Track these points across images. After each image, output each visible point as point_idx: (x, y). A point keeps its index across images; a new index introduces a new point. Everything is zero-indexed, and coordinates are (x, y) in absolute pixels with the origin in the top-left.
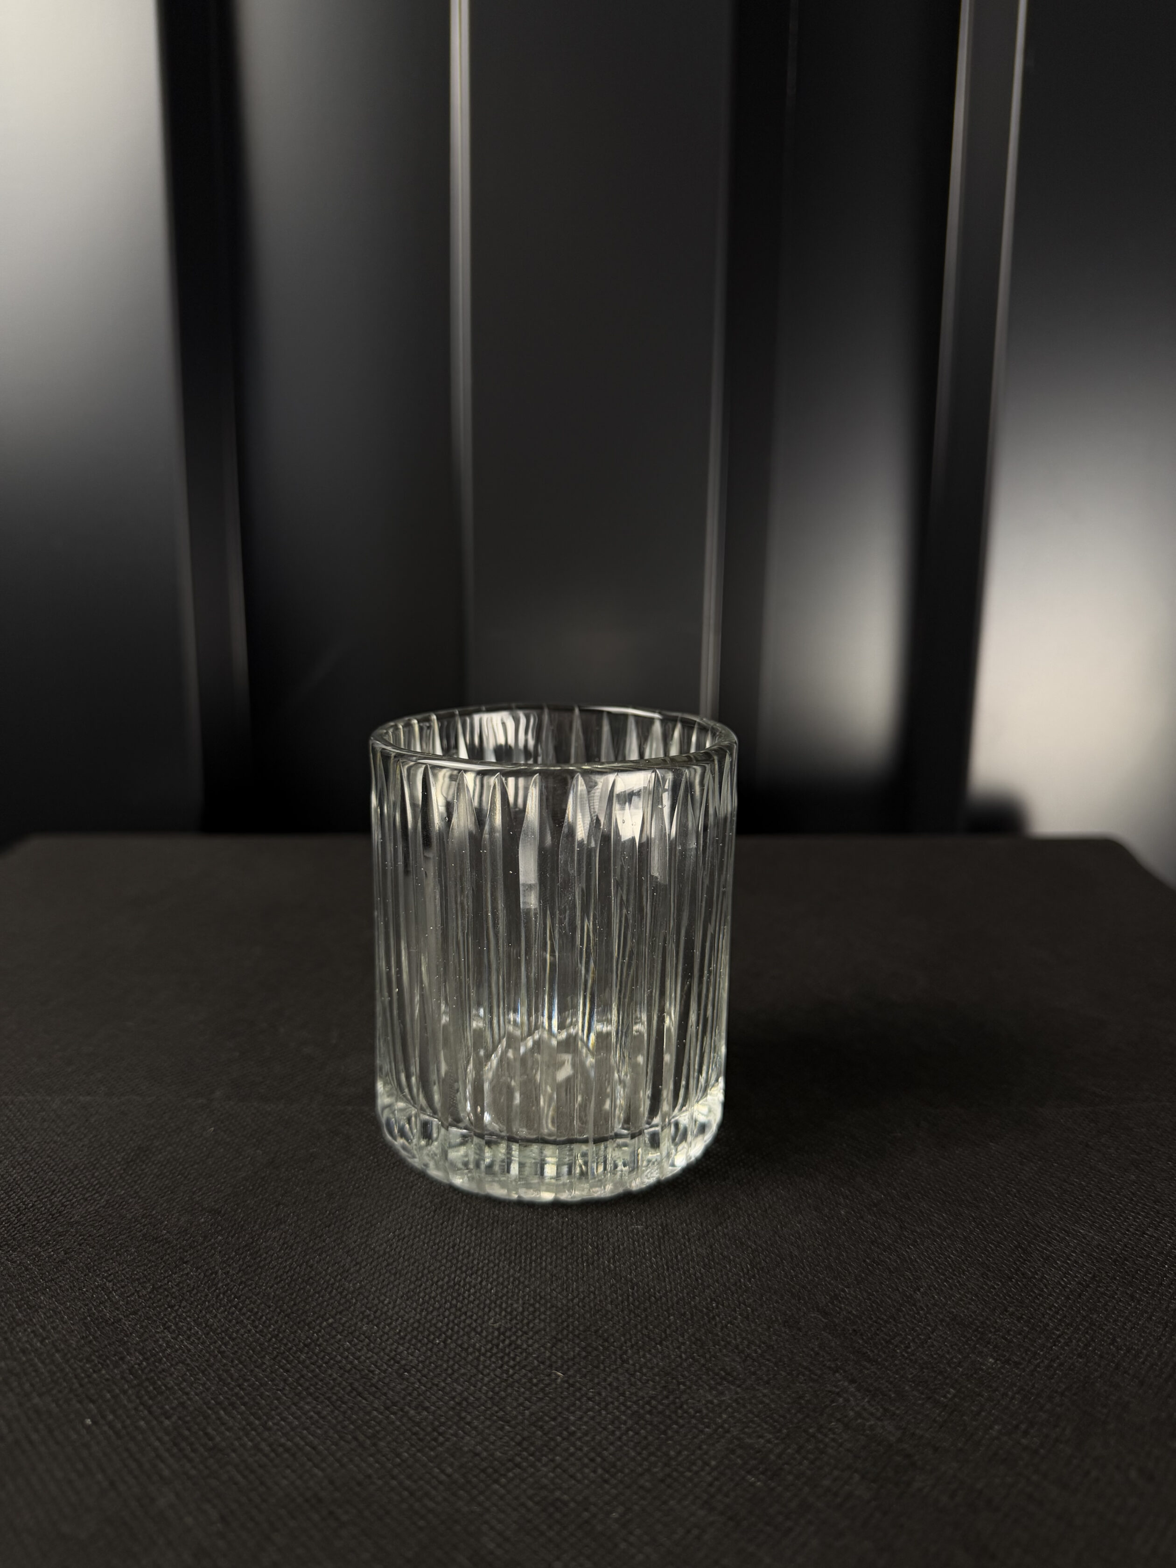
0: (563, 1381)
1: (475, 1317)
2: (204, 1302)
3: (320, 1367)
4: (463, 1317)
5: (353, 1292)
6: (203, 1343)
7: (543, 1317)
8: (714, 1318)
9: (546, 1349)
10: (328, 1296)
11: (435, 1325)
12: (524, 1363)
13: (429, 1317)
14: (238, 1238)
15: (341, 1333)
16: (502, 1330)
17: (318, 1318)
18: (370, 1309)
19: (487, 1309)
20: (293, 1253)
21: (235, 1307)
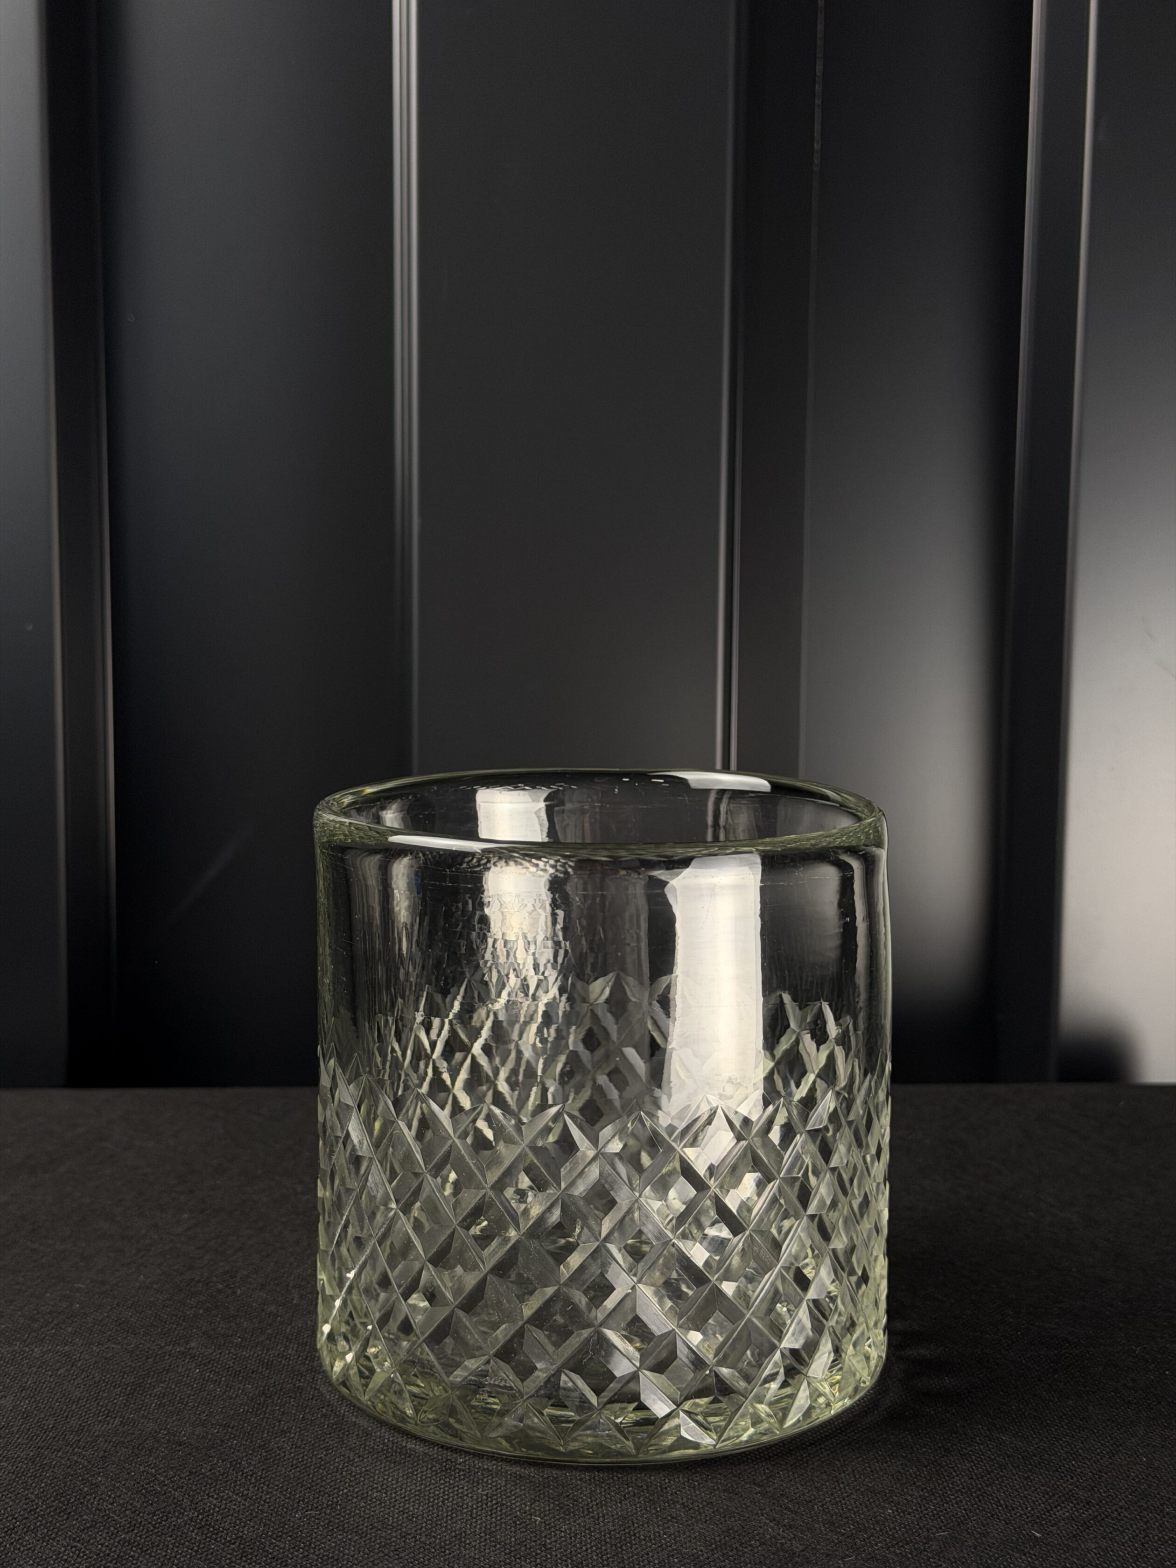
0: (540, 1522)
1: (466, 1488)
2: (236, 1481)
3: (344, 1517)
4: (456, 1488)
5: (360, 1473)
6: (244, 1505)
7: (523, 1488)
8: (666, 1488)
9: (526, 1506)
10: (339, 1476)
11: (434, 1493)
12: (509, 1513)
13: (428, 1489)
14: (251, 1442)
15: (356, 1498)
16: (489, 1495)
17: (335, 1489)
18: (377, 1484)
19: (475, 1484)
20: (302, 1450)
21: (264, 1483)
